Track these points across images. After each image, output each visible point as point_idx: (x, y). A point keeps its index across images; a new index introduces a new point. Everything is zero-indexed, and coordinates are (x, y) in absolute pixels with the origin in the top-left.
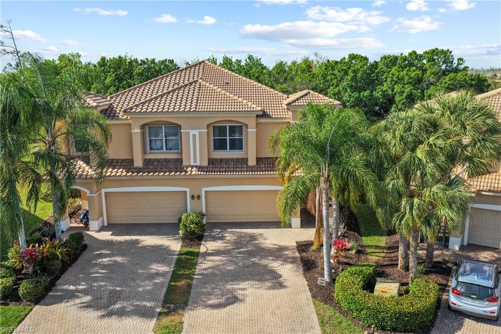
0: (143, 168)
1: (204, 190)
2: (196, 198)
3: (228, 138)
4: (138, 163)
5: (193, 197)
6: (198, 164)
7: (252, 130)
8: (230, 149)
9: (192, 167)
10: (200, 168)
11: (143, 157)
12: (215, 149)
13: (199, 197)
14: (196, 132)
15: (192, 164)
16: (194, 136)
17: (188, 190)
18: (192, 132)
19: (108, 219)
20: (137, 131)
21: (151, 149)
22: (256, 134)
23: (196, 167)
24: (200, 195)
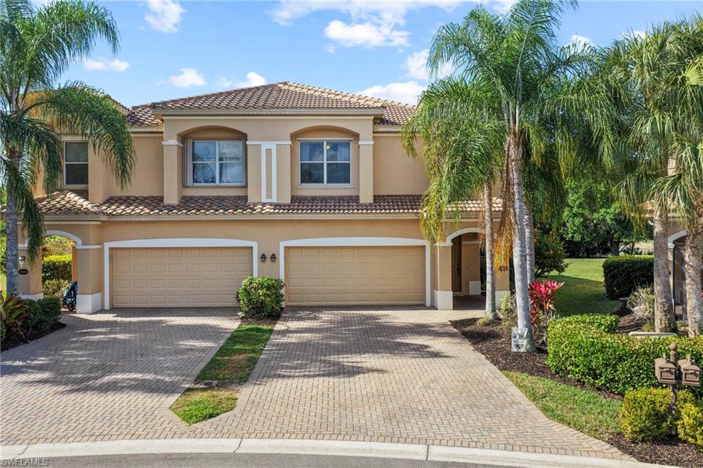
0: (178, 205)
1: (283, 244)
2: (268, 260)
3: (325, 163)
4: (171, 197)
5: (263, 257)
6: (274, 200)
7: (366, 142)
8: (328, 182)
9: (264, 204)
10: (277, 206)
11: (180, 192)
12: (302, 181)
13: (274, 257)
14: (272, 145)
15: (264, 200)
16: (269, 151)
17: (254, 245)
18: (265, 145)
19: (111, 298)
20: (172, 142)
21: (195, 181)
22: (374, 148)
23: (271, 204)
24: (276, 254)
